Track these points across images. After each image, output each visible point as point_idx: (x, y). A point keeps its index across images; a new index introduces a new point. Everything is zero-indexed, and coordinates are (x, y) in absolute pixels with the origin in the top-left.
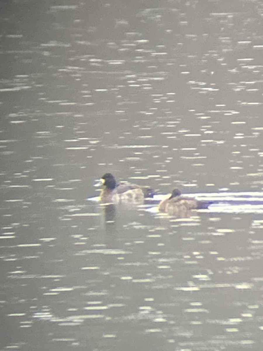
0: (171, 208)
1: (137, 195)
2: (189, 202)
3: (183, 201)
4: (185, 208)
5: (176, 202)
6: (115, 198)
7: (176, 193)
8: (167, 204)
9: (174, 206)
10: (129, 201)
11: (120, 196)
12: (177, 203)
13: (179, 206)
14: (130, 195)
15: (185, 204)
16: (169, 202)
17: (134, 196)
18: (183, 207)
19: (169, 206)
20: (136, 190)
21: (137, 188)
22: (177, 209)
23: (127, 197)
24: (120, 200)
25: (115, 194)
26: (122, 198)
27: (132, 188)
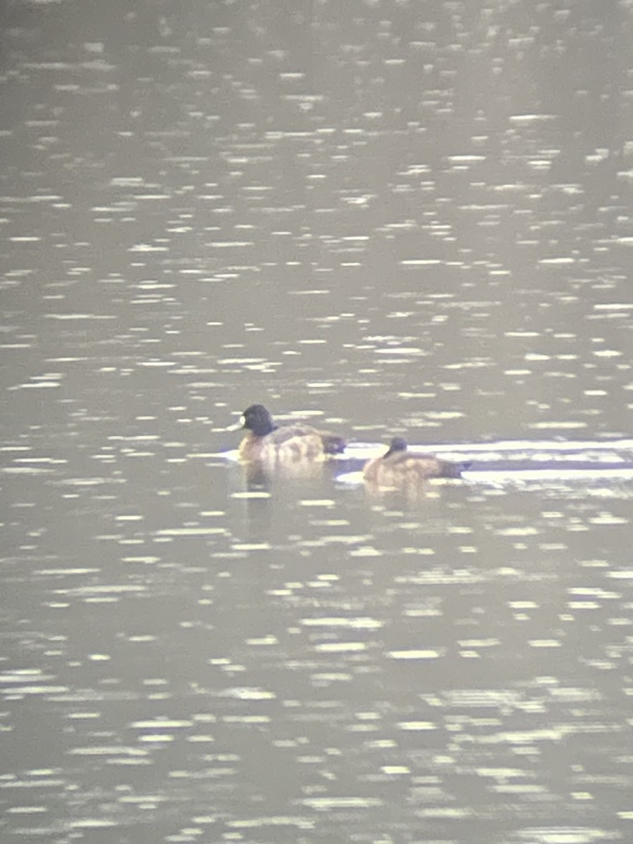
0: (390, 475)
1: (310, 447)
2: (424, 463)
3: (410, 462)
4: (417, 475)
5: (396, 462)
6: (267, 453)
7: (397, 446)
8: (382, 468)
9: (395, 470)
10: (296, 459)
11: (277, 449)
12: (401, 466)
13: (405, 471)
14: (295, 448)
15: (417, 467)
16: (385, 464)
17: (304, 450)
18: (413, 472)
19: (385, 471)
20: (308, 438)
21: (309, 433)
22: (401, 477)
23: (290, 453)
24: (277, 458)
25: (267, 444)
26: (281, 453)
27: (300, 433)
